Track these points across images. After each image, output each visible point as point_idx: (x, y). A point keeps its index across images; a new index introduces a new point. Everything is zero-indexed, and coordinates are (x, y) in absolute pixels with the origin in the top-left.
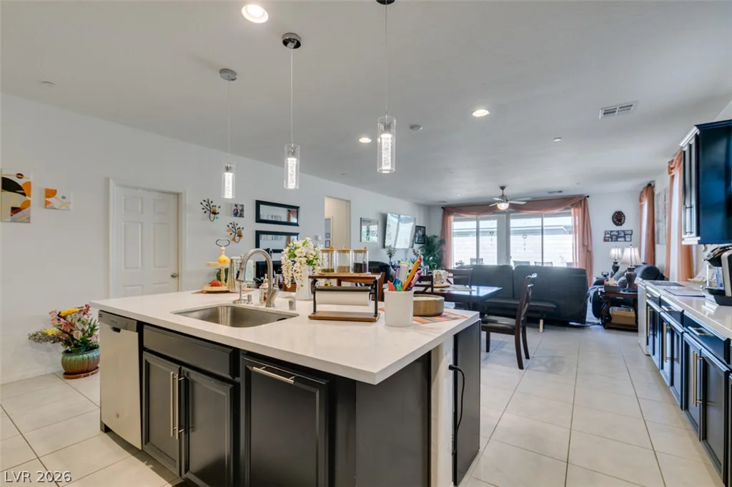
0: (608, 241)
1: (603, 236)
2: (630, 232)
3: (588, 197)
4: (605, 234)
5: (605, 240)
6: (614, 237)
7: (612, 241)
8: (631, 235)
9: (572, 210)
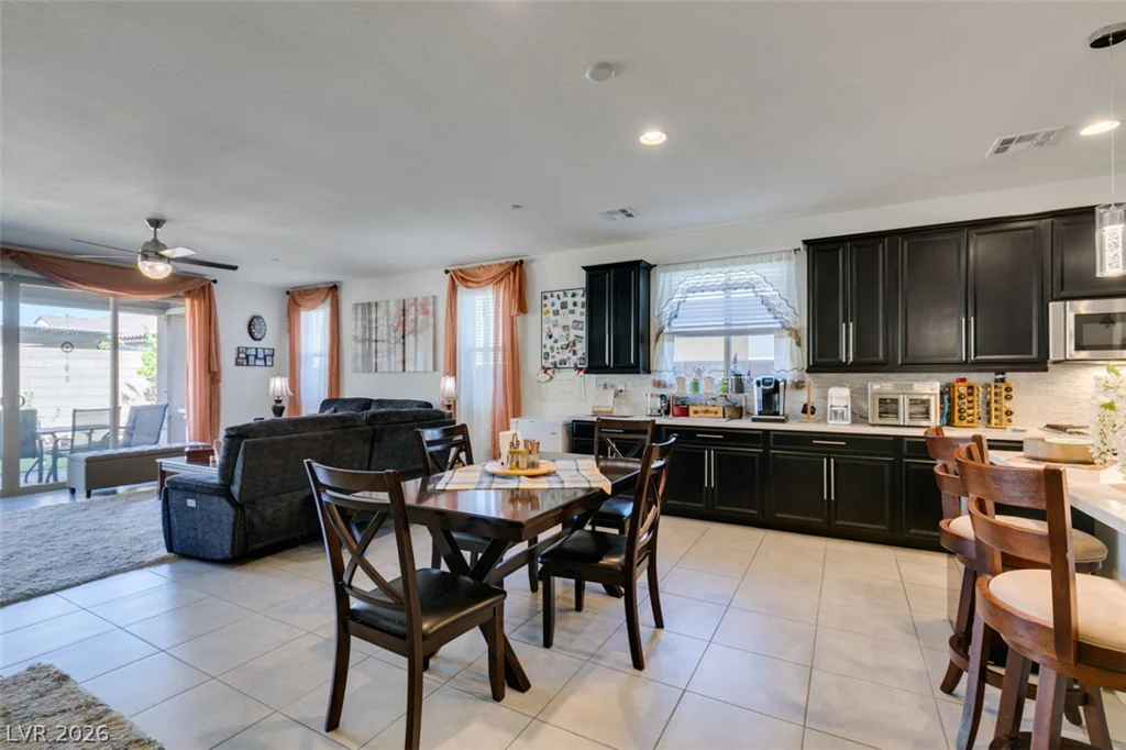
0: (242, 365)
1: (234, 355)
2: (270, 352)
3: (215, 281)
4: (239, 353)
5: (237, 364)
6: (252, 359)
7: (248, 365)
8: (272, 356)
9: (188, 301)
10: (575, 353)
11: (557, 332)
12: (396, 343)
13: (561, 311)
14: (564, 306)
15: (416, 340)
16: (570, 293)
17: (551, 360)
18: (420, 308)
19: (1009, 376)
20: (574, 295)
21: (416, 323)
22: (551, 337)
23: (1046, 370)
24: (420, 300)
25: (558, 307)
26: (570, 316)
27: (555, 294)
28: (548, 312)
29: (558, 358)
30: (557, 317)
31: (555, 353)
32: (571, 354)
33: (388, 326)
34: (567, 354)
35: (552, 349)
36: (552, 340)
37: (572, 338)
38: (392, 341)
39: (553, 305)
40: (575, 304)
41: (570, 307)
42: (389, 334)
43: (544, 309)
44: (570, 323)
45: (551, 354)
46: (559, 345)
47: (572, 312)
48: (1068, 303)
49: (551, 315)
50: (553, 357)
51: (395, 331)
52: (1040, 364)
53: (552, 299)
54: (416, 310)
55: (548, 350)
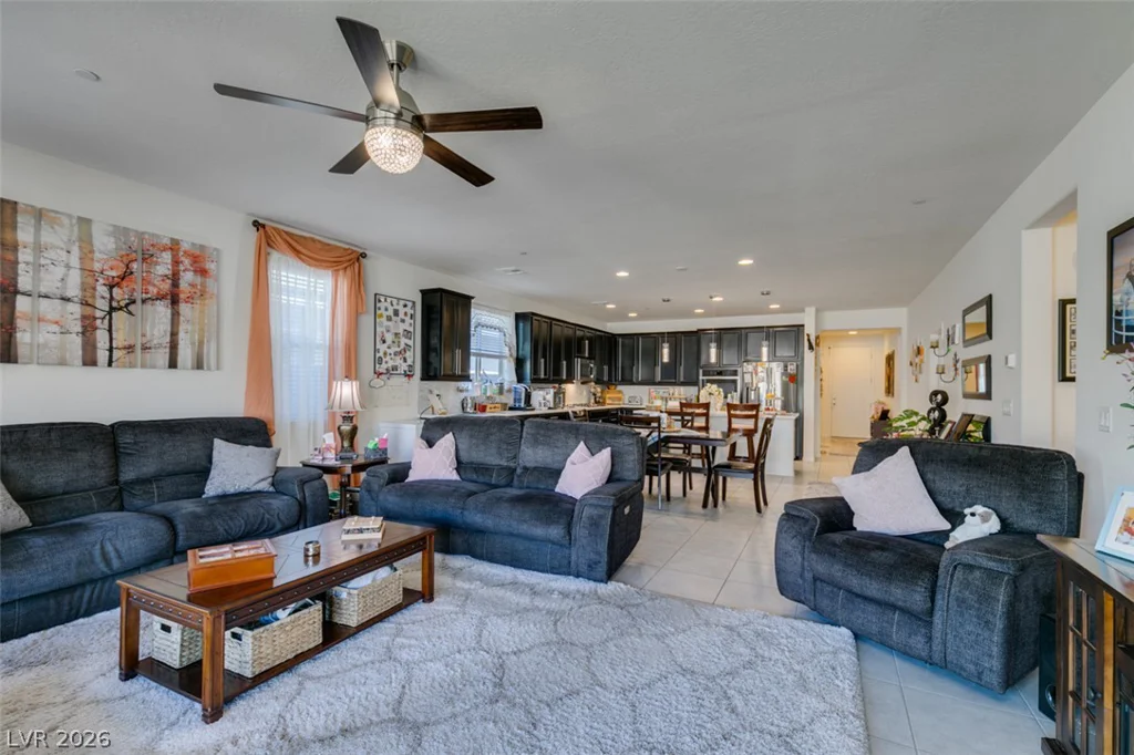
10: (405, 360)
11: (389, 338)
12: (112, 309)
13: (394, 318)
14: (396, 313)
15: (175, 315)
16: (402, 303)
17: (384, 366)
18: (187, 262)
19: (563, 386)
20: (405, 306)
21: (175, 284)
22: (384, 342)
23: (573, 383)
24: (185, 246)
25: (390, 312)
26: (401, 324)
27: (389, 300)
28: (381, 316)
29: (391, 364)
30: (390, 323)
31: (388, 358)
32: (402, 361)
33: (87, 271)
34: (398, 361)
35: (385, 354)
36: (386, 345)
37: (402, 346)
38: (103, 305)
39: (386, 309)
40: (406, 314)
41: (401, 315)
42: (88, 288)
43: (378, 312)
44: (401, 331)
45: (384, 360)
46: (392, 351)
47: (403, 321)
49: (384, 319)
50: (386, 362)
51: (111, 287)
53: (386, 304)
54: (176, 262)
55: (381, 354)
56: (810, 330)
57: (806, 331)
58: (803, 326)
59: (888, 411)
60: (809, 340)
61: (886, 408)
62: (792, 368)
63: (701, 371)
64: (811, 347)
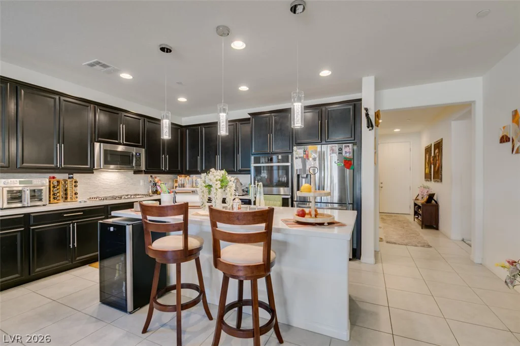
19: (76, 176)
23: (93, 173)
48: (102, 144)
52: (90, 171)
56: (369, 103)
57: (364, 105)
58: (360, 100)
59: (433, 195)
60: (367, 115)
61: (431, 192)
62: (348, 150)
63: (252, 158)
64: (370, 125)
